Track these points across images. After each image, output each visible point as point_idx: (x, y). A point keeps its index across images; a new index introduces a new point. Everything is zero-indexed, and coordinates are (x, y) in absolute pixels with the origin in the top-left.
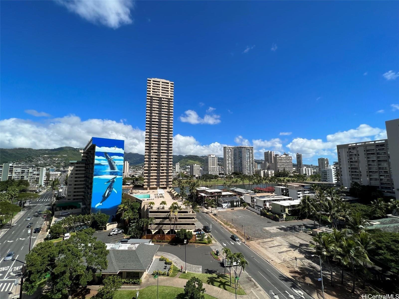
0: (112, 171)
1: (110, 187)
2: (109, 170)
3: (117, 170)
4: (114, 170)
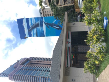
0: (40, 25)
1: (52, 25)
2: (39, 28)
3: (39, 22)
4: (39, 24)
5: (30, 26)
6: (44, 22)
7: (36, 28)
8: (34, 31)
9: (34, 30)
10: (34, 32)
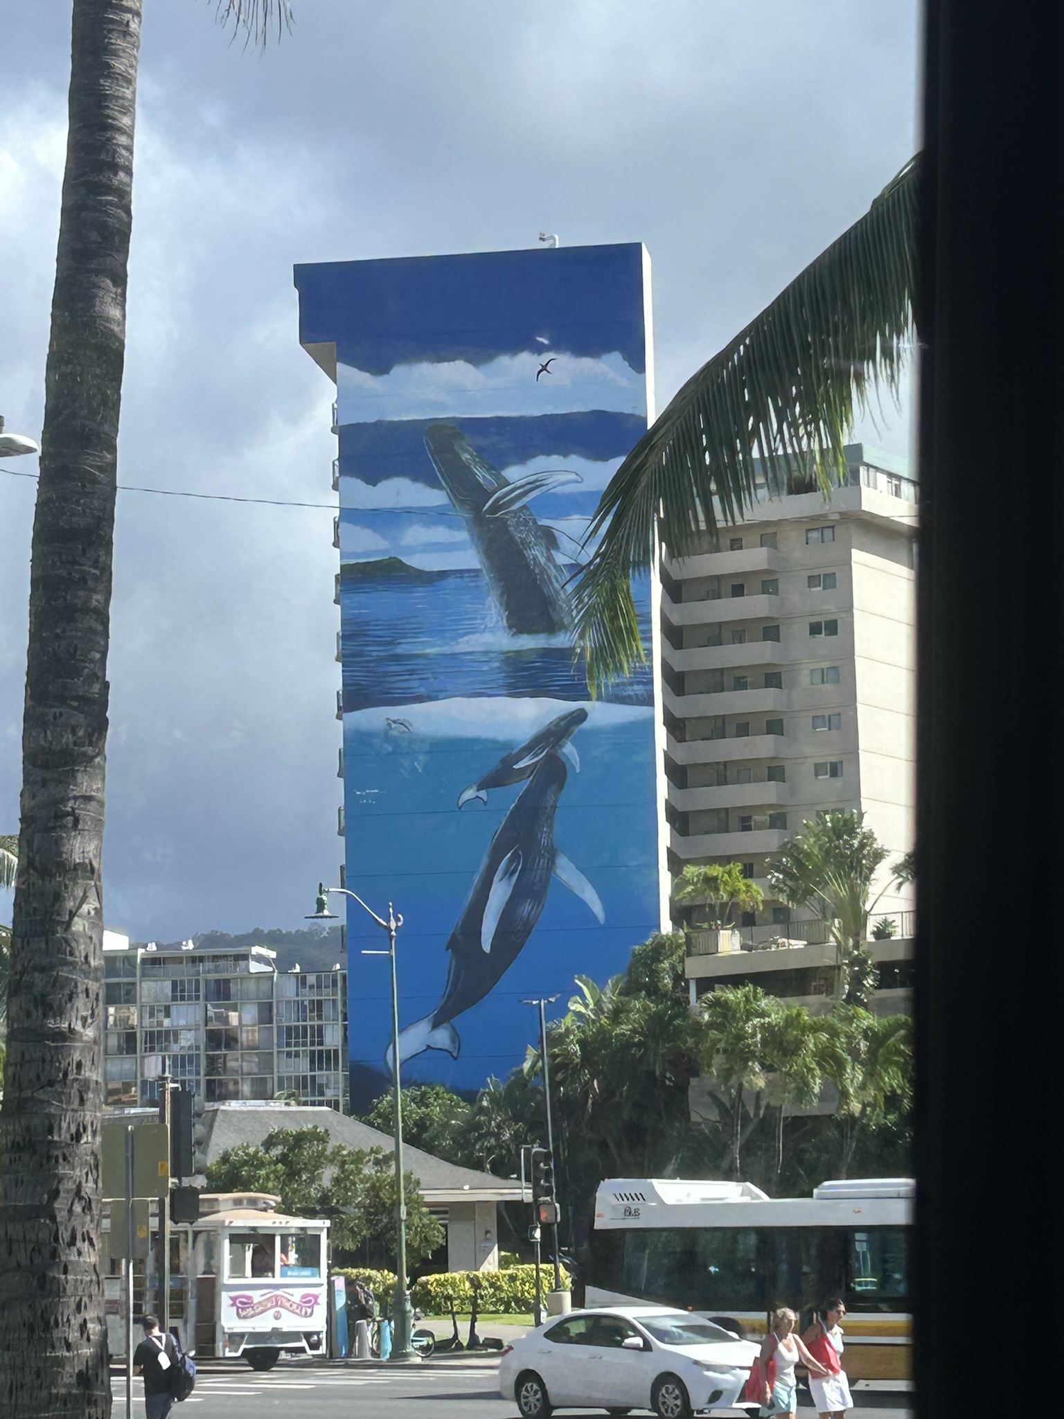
1: (523, 840)
5: (515, 474)
6: (581, 716)
7: (486, 578)
8: (440, 534)
9: (463, 536)
10: (415, 534)
